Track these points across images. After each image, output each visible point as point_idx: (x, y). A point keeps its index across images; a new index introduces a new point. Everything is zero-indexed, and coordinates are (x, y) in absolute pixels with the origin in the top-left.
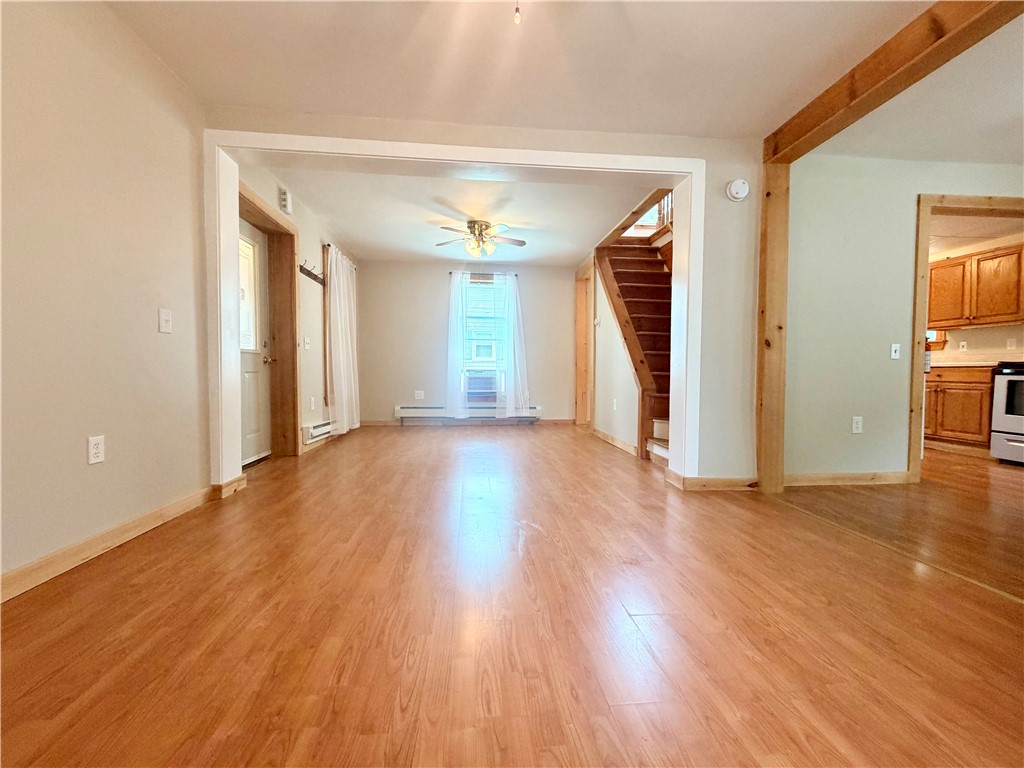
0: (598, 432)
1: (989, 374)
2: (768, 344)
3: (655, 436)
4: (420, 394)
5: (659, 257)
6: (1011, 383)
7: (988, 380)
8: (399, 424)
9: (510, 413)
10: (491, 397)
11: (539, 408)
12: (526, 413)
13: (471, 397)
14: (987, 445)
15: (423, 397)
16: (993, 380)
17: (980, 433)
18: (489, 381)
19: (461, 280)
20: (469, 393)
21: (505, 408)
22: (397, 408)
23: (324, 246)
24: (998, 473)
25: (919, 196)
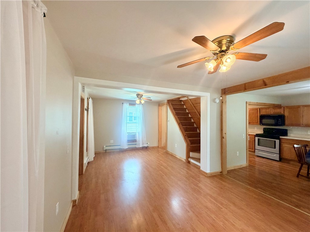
0: (169, 151)
1: (254, 137)
2: (223, 138)
3: (190, 156)
4: (112, 141)
5: (183, 103)
6: (258, 139)
7: (254, 138)
8: (105, 152)
9: (141, 146)
10: (135, 141)
11: (149, 143)
12: (146, 145)
13: (129, 141)
14: (254, 152)
15: (113, 142)
16: (255, 138)
17: (253, 149)
18: (134, 136)
19: (126, 106)
20: (128, 140)
21: (140, 144)
22: (105, 146)
23: (88, 98)
24: (257, 159)
25: (246, 102)
